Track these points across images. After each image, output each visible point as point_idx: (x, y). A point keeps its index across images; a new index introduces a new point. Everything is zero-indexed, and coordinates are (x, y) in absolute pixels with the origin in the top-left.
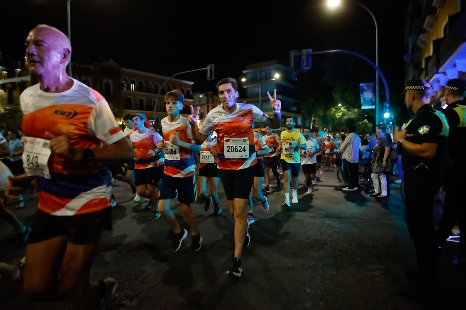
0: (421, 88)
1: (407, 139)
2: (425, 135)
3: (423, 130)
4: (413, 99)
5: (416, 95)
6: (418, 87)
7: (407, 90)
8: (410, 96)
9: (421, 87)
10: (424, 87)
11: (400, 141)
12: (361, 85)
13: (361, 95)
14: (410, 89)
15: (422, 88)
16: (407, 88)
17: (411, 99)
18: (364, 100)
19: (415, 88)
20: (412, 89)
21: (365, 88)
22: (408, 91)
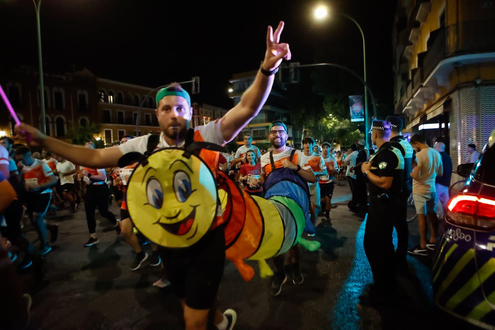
0: (381, 129)
1: (372, 171)
2: (383, 170)
3: (383, 165)
4: (376, 137)
5: (378, 135)
6: (379, 127)
10: (384, 128)
11: (365, 172)
12: (350, 97)
17: (375, 137)
18: (354, 113)
19: (377, 129)
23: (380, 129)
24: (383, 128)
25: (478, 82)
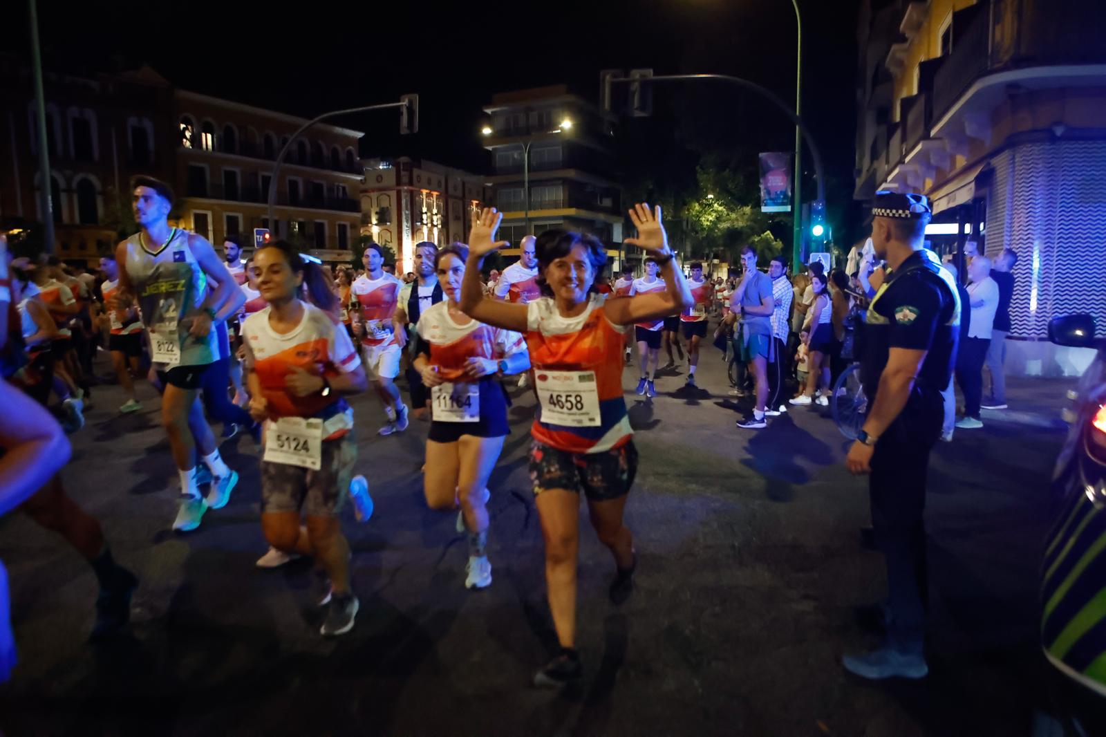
0: (903, 215)
3: (904, 314)
8: (882, 231)
9: (904, 212)
13: (762, 180)
14: (881, 214)
15: (907, 215)
16: (875, 211)
18: (769, 193)
19: (891, 215)
20: (885, 214)
23: (900, 214)
25: (1059, 131)
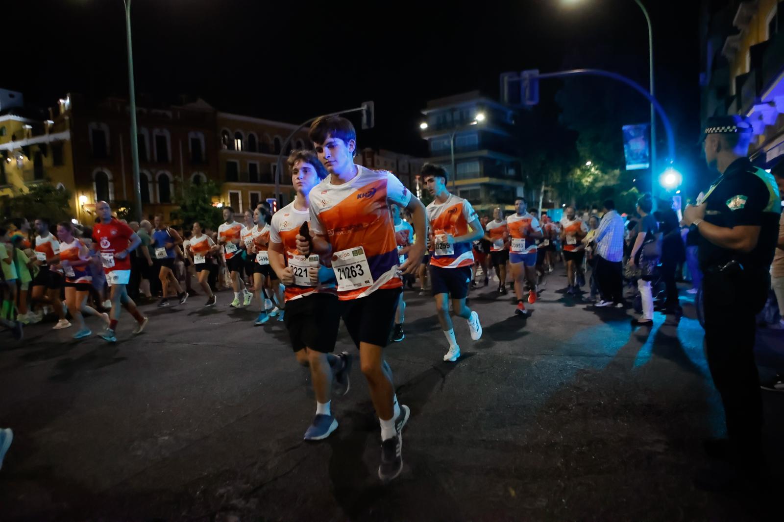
0: (731, 131)
1: (707, 219)
2: (738, 212)
3: (735, 203)
5: (723, 142)
6: (726, 128)
7: (708, 133)
8: (713, 145)
11: (694, 223)
12: (625, 128)
13: (625, 146)
14: (712, 132)
19: (721, 131)
20: (716, 131)
21: (632, 133)
22: (709, 136)
23: (728, 130)
24: (734, 127)
